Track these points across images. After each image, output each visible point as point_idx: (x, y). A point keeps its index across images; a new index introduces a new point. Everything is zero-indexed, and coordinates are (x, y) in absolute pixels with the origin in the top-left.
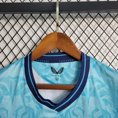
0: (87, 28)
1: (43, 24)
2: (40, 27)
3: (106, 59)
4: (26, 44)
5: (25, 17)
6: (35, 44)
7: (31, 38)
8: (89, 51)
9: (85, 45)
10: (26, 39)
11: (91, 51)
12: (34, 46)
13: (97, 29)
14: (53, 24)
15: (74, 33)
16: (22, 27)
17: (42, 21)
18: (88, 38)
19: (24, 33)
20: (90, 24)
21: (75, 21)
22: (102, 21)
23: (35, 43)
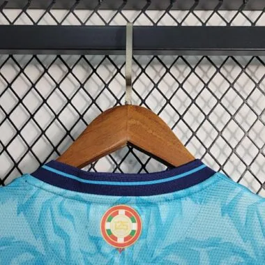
0: (201, 92)
1: (88, 79)
2: (82, 86)
3: (250, 171)
4: (43, 132)
5: (41, 61)
6: (68, 133)
7: (57, 117)
8: (208, 150)
9: (197, 135)
10: (43, 117)
11: (212, 151)
12: (65, 136)
13: (227, 95)
14: (114, 80)
15: (168, 105)
16: (33, 86)
17: (87, 71)
18: (204, 117)
19: (40, 102)
20: (209, 82)
21: (171, 74)
22: (239, 76)
23: (69, 129)
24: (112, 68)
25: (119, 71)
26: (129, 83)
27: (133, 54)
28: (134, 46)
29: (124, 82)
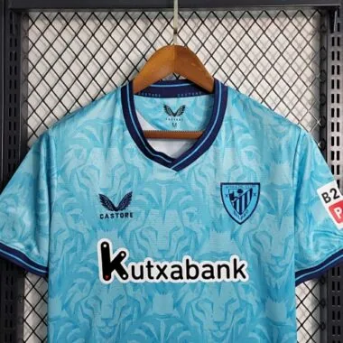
2: (143, 35)
4: (118, 67)
6: (135, 67)
7: (127, 56)
8: (229, 78)
9: (222, 67)
11: (231, 78)
12: (133, 70)
15: (203, 47)
16: (110, 35)
17: (146, 24)
19: (115, 46)
23: (135, 65)
24: (164, 21)
25: (169, 23)
26: (176, 33)
27: (179, 10)
28: (179, 5)
29: (172, 31)
